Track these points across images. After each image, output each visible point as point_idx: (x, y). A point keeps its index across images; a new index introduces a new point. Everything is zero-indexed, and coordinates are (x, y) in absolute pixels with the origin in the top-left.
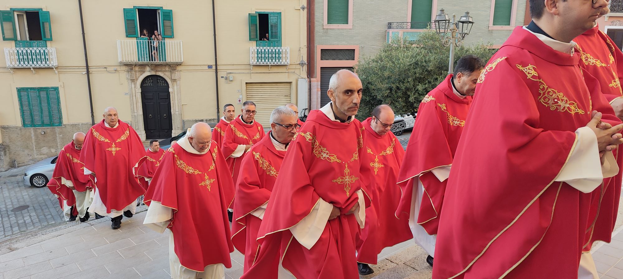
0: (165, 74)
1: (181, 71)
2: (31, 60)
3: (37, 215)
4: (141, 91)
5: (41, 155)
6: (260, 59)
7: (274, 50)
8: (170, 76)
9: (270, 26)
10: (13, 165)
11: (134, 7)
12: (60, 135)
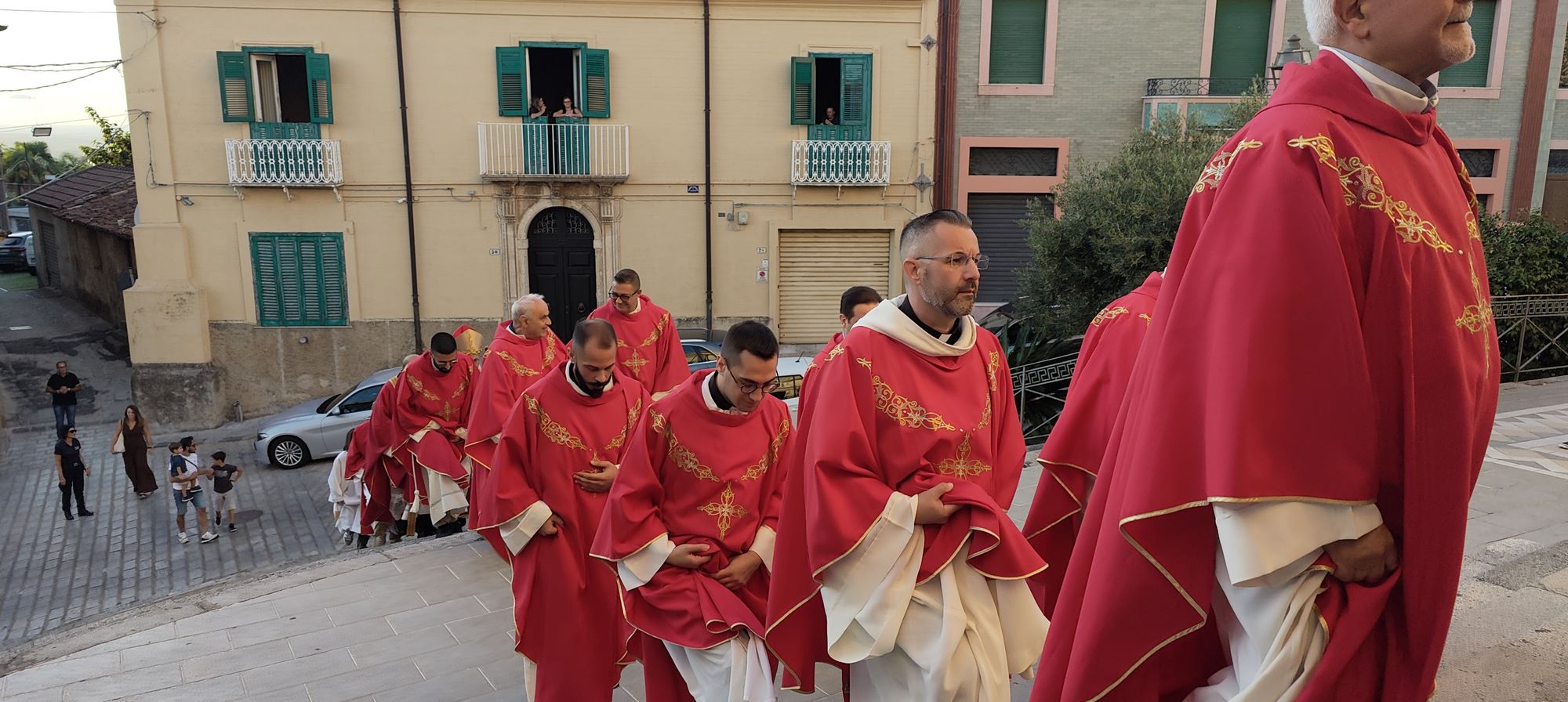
0: (585, 205)
1: (622, 198)
2: (285, 169)
3: (279, 535)
4: (527, 247)
5: (298, 392)
6: (815, 170)
7: (851, 149)
8: (596, 210)
9: (842, 88)
10: (232, 414)
11: (520, 42)
12: (341, 346)
